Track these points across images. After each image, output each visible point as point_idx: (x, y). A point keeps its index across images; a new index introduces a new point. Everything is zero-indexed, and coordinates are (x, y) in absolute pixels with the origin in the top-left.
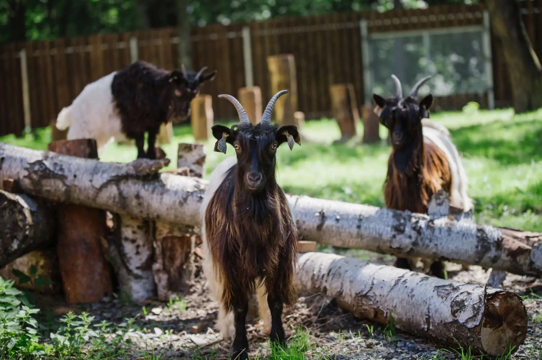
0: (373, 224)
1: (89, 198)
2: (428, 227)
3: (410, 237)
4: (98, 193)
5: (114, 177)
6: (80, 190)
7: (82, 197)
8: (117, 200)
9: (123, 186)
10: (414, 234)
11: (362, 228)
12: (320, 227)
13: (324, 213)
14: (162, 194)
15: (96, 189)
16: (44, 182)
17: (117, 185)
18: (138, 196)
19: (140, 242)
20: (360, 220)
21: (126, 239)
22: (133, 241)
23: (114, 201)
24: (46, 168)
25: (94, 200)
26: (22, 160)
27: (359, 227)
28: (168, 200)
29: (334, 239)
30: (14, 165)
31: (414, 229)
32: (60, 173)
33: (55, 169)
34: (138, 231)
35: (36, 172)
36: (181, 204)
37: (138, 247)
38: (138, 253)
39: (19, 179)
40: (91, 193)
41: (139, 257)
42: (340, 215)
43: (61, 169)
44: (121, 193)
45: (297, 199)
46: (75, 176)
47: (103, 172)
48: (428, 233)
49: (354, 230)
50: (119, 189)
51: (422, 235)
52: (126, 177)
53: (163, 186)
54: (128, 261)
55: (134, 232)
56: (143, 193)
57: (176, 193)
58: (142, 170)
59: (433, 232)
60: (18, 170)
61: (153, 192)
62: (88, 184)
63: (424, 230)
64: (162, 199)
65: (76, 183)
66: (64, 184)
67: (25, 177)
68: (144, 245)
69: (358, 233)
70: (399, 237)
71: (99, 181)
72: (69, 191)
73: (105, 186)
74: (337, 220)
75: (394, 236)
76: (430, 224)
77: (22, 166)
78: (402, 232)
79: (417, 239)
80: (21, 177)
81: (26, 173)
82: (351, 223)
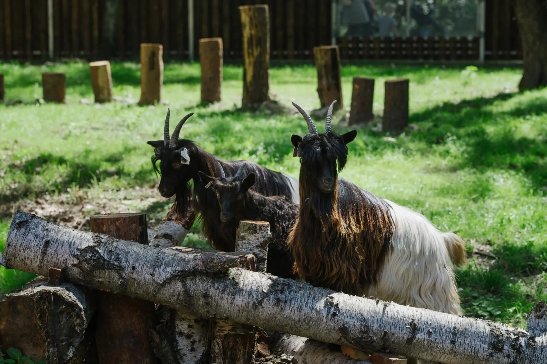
0: (469, 339)
1: (148, 293)
2: (528, 345)
3: (508, 356)
4: (159, 289)
5: (179, 271)
6: (138, 283)
7: (140, 292)
8: (181, 298)
9: (189, 283)
10: (513, 353)
11: (457, 344)
12: (410, 341)
13: (415, 325)
14: (234, 294)
15: (158, 284)
16: (97, 273)
17: (183, 282)
18: (206, 295)
19: (196, 338)
20: (454, 334)
21: (181, 334)
22: (189, 337)
23: (178, 299)
24: (101, 257)
25: (154, 296)
26: (70, 245)
27: (453, 342)
28: (239, 300)
29: (425, 354)
30: (61, 251)
31: (513, 347)
32: (116, 263)
33: (110, 258)
34: (195, 325)
35: (87, 261)
36: (255, 306)
37: (193, 342)
38: (193, 350)
39: (66, 267)
40: (152, 288)
41: (193, 354)
42: (432, 328)
43: (118, 259)
44: (186, 291)
45: (385, 306)
46: (134, 268)
47: (167, 265)
48: (528, 352)
49: (448, 345)
50: (184, 286)
51: (522, 355)
52: (194, 273)
53: (235, 284)
54: (181, 358)
55: (190, 326)
56: (212, 291)
57: (250, 293)
58: (213, 267)
59: (534, 352)
60: (66, 256)
61: (224, 291)
62: (148, 277)
63: (525, 348)
64: (233, 299)
65: (135, 276)
66: (121, 277)
67: (74, 265)
68: (200, 341)
69: (452, 349)
70: (496, 356)
71: (162, 275)
72: (125, 283)
73: (168, 281)
74: (430, 334)
75: (491, 355)
76: (531, 342)
77: (71, 253)
78: (500, 350)
79: (516, 358)
80: (70, 265)
81: (76, 261)
82: (444, 337)
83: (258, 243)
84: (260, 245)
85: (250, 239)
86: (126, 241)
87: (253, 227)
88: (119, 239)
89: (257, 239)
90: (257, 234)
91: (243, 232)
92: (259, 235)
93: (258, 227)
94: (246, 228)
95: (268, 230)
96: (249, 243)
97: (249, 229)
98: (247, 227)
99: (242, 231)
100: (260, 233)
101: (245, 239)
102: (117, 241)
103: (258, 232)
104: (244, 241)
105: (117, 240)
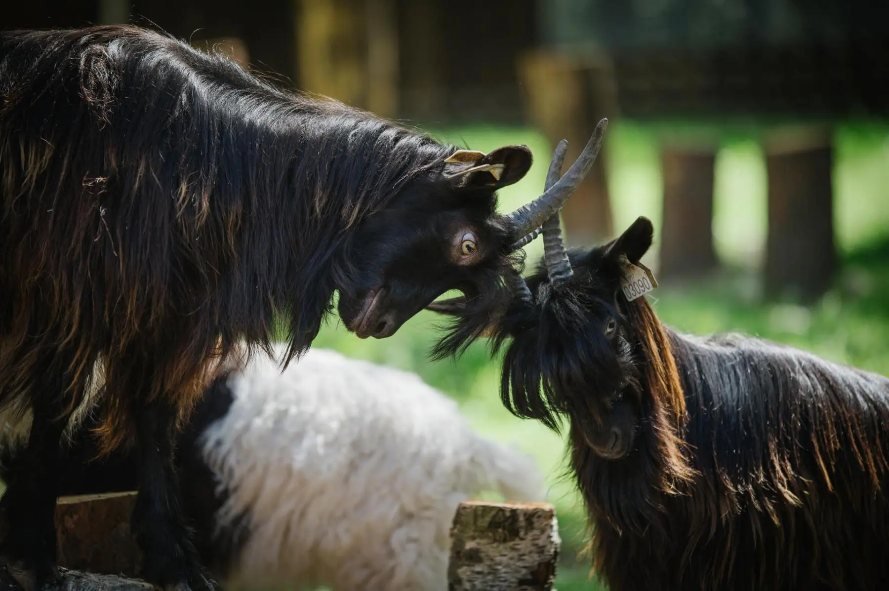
83: (524, 571)
84: (530, 577)
85: (498, 559)
86: (106, 577)
87: (507, 519)
88: (83, 570)
89: (521, 557)
90: (517, 541)
91: (473, 538)
92: (524, 545)
93: (521, 518)
94: (484, 522)
95: (551, 527)
96: (493, 571)
97: (494, 525)
98: (488, 519)
99: (471, 533)
100: (529, 537)
101: (480, 560)
102: (78, 577)
103: (522, 534)
104: (478, 568)
105: (77, 573)
